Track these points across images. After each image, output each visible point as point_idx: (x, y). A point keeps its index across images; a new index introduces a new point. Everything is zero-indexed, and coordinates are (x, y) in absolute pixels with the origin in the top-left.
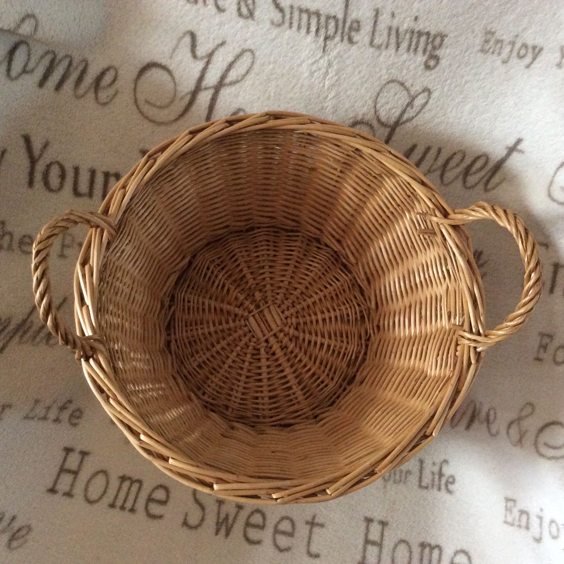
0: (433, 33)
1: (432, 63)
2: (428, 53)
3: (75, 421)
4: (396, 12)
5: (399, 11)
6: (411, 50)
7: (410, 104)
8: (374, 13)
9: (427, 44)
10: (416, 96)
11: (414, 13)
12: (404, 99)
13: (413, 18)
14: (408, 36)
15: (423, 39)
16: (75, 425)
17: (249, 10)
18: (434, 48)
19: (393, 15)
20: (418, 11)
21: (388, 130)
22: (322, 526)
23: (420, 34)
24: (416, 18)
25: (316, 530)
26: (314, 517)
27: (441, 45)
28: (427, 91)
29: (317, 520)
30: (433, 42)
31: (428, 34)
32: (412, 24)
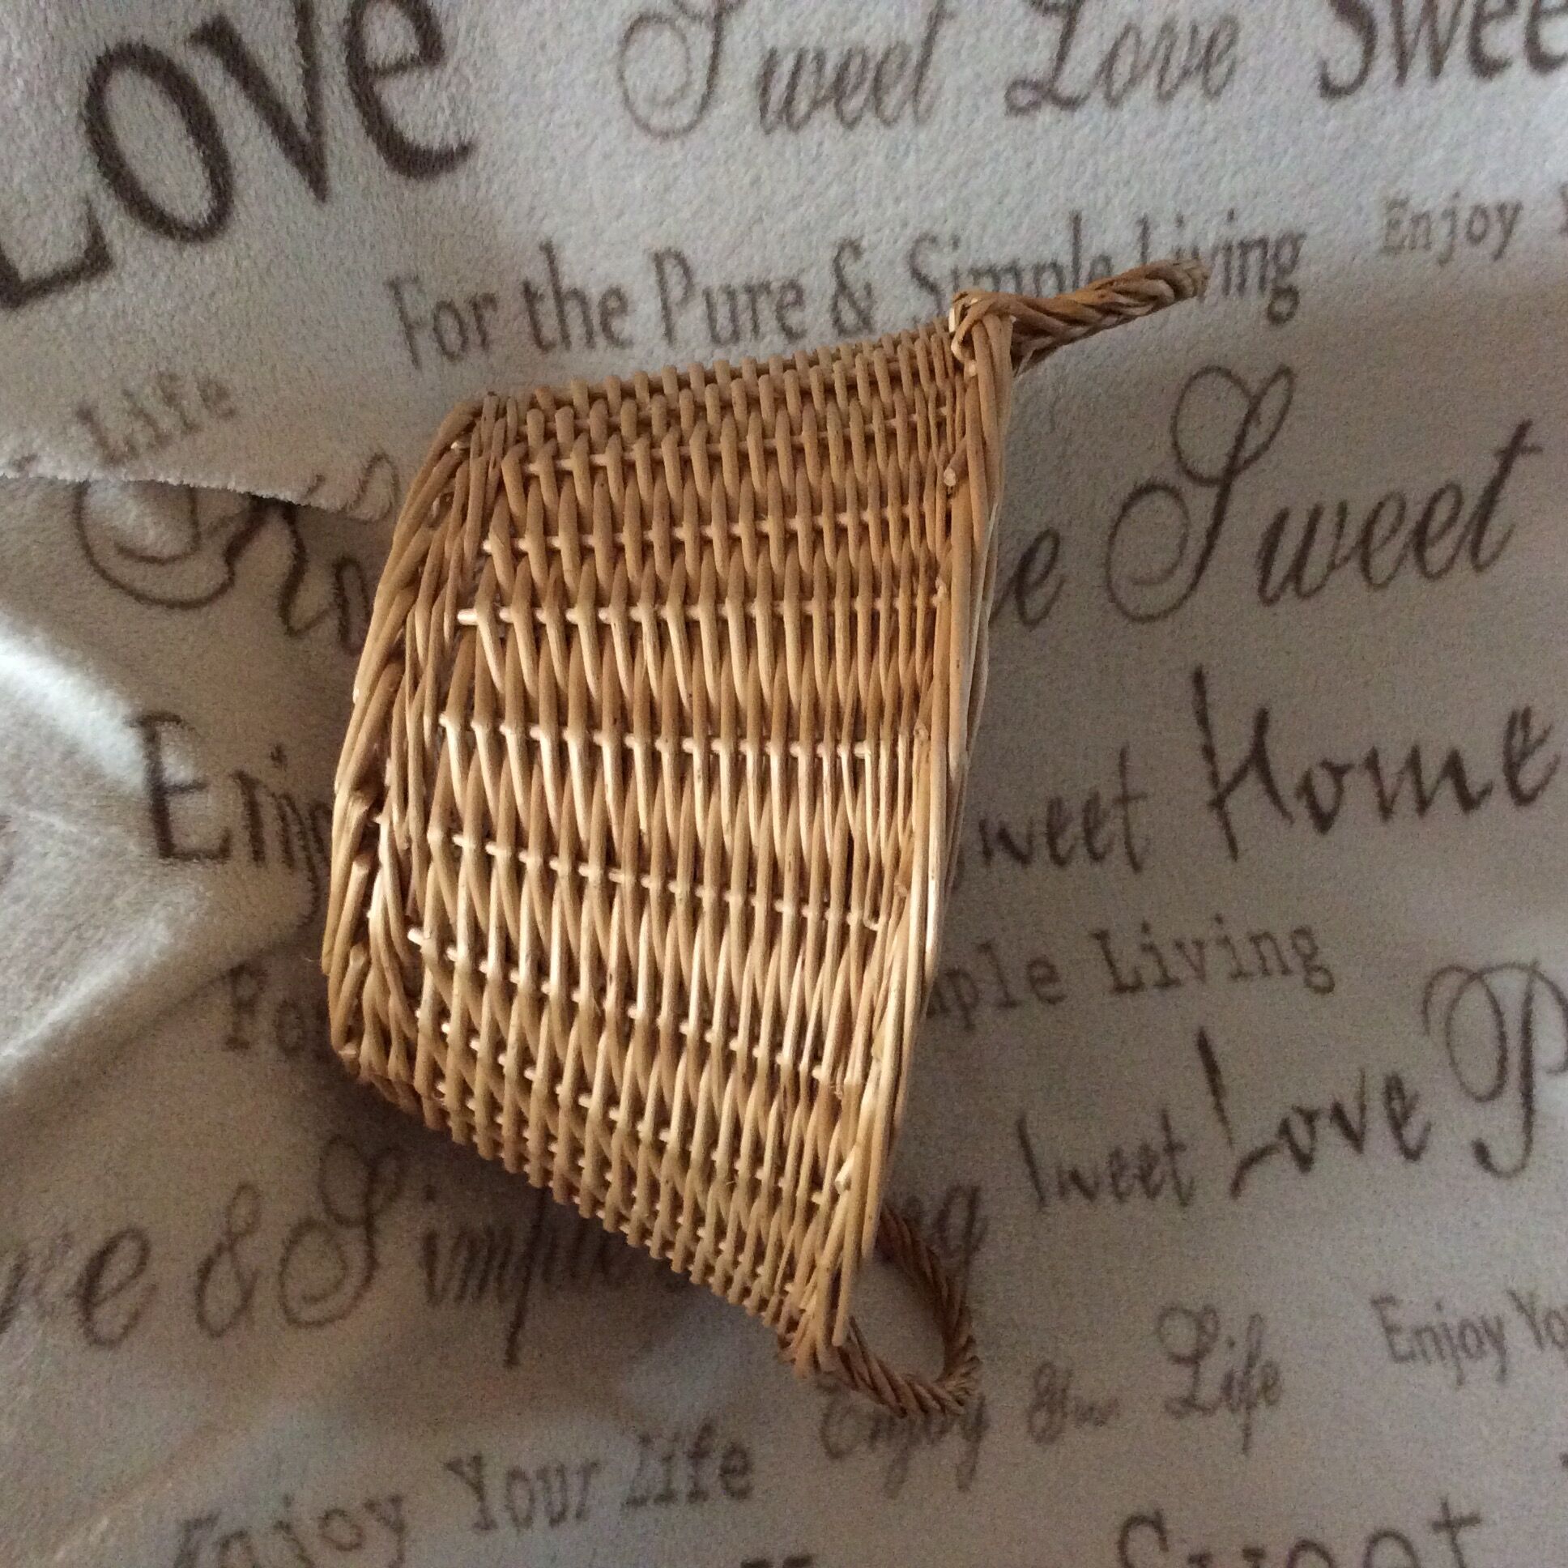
0: (1273, 237)
1: (1283, 306)
2: (1269, 286)
3: (738, 1483)
4: (1187, 213)
5: (1193, 207)
6: (1233, 290)
7: (1252, 415)
8: (1139, 230)
9: (1264, 267)
10: (1264, 392)
11: (1225, 205)
12: (1237, 408)
13: (1225, 216)
14: (1220, 259)
15: (1254, 256)
16: (742, 1494)
17: (859, 312)
18: (1283, 271)
19: (1180, 222)
20: (1233, 198)
21: (1215, 490)
22: (1473, 1520)
23: (1245, 247)
24: (1231, 216)
25: (1466, 1536)
26: (1445, 1507)
27: (1294, 261)
28: (1285, 372)
29: (1455, 1513)
30: (1276, 256)
31: (1263, 243)
32: (1227, 232)
